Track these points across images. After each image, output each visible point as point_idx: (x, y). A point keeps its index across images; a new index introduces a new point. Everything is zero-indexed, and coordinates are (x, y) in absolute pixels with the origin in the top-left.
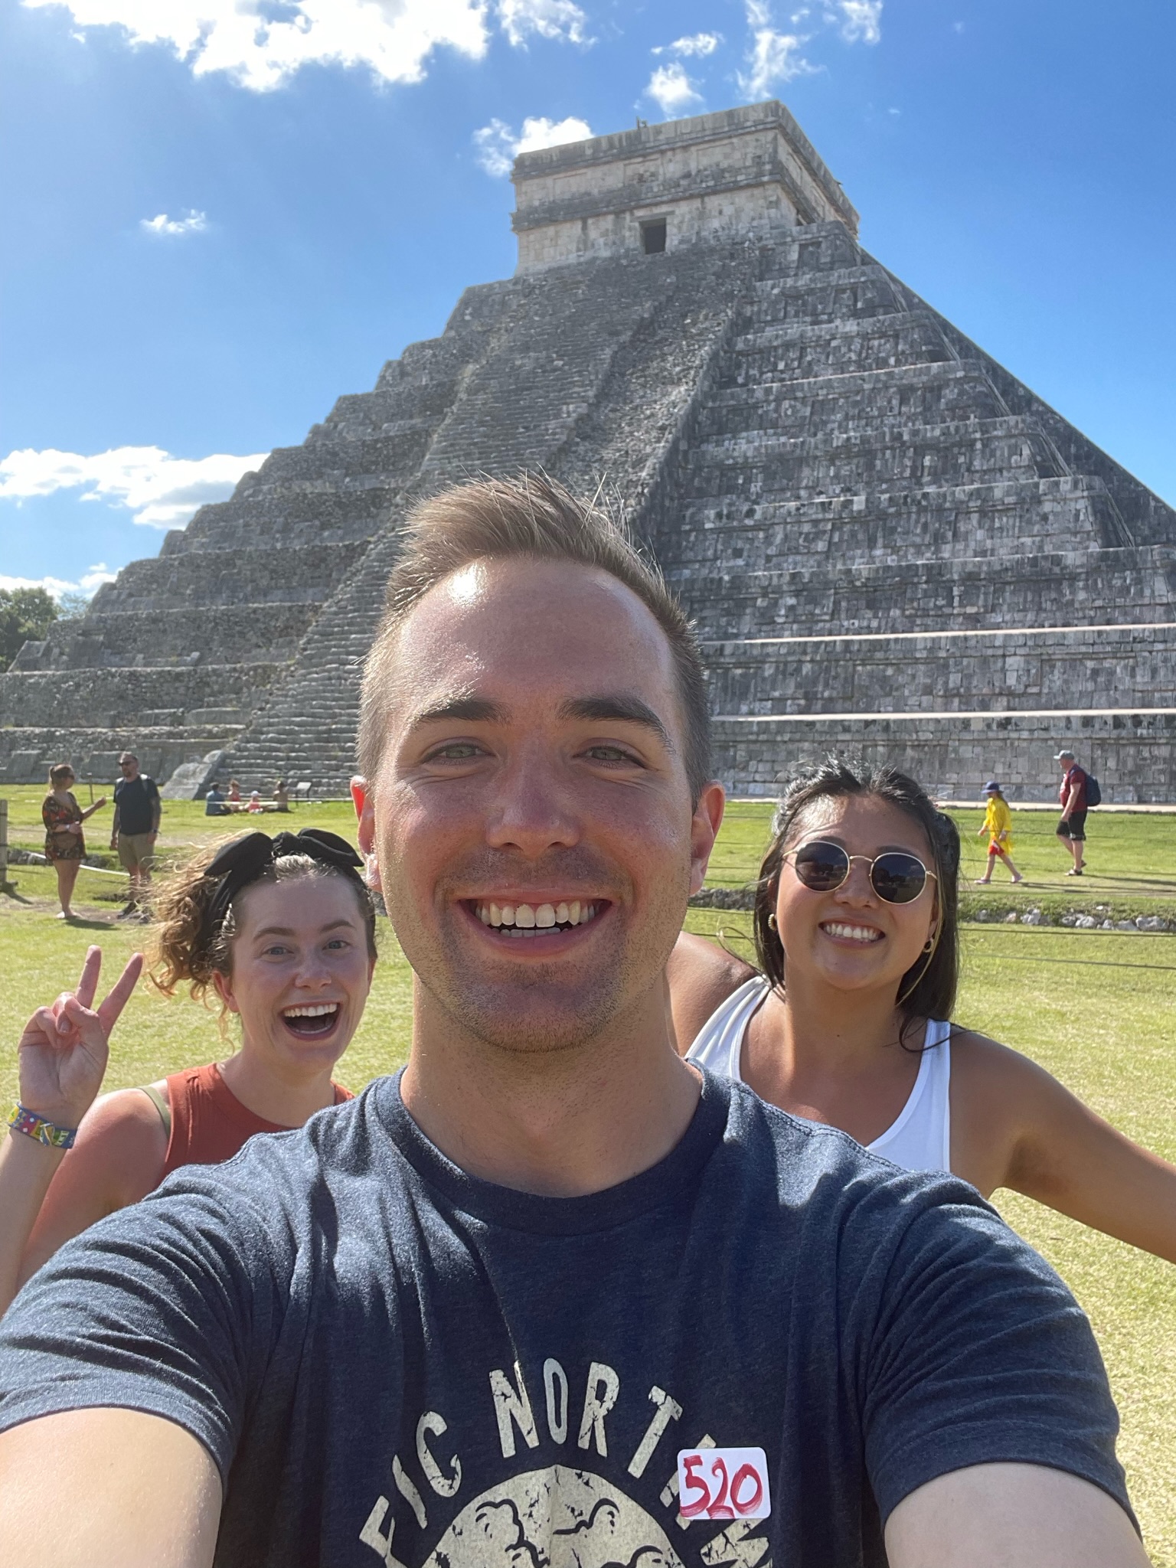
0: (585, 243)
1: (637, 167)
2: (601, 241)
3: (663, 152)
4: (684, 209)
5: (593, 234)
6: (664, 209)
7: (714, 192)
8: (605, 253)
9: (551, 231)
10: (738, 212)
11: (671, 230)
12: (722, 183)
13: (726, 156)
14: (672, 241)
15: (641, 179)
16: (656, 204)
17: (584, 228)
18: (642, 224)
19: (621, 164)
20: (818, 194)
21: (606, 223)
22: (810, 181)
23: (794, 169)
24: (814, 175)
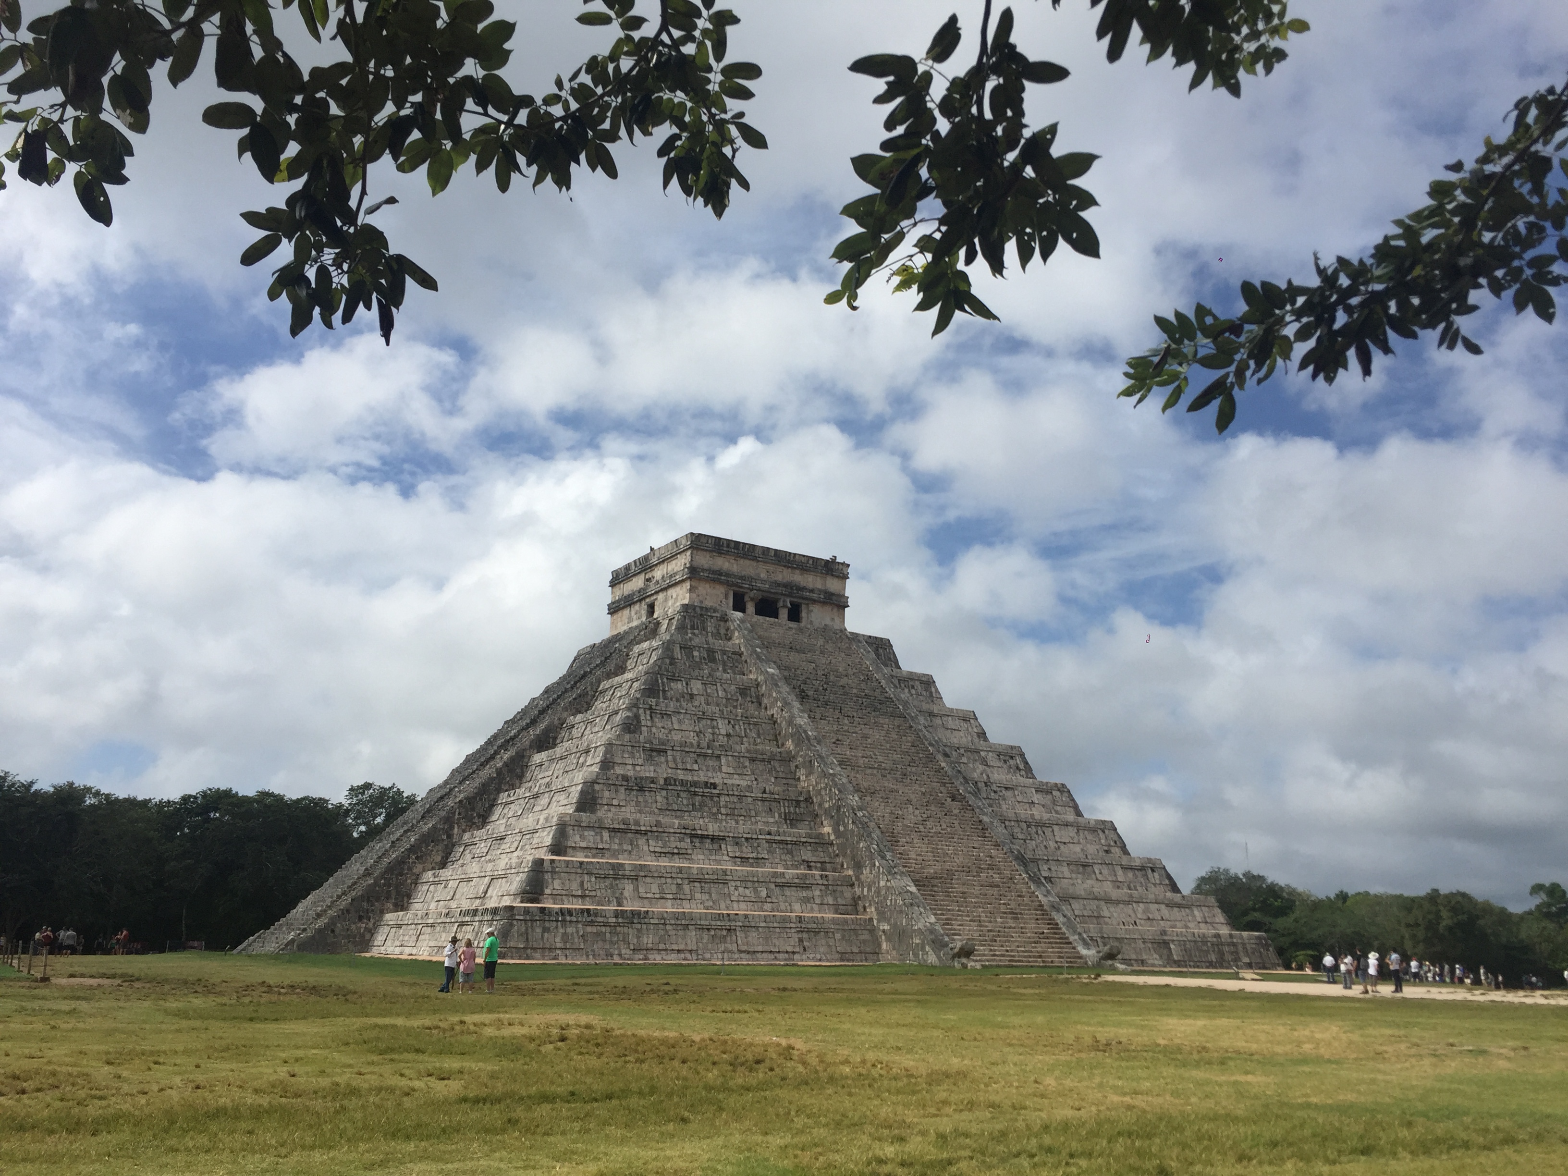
0: (630, 620)
1: (649, 576)
2: (635, 617)
3: (656, 565)
4: (661, 596)
5: (633, 612)
6: (655, 597)
7: (670, 586)
8: (635, 623)
9: (620, 613)
10: (677, 596)
11: (656, 608)
12: (673, 581)
13: (676, 564)
14: (655, 617)
15: (649, 580)
16: (652, 595)
17: (630, 610)
18: (649, 606)
19: (642, 573)
20: (771, 568)
21: (637, 607)
22: (754, 564)
23: (723, 563)
24: (755, 559)
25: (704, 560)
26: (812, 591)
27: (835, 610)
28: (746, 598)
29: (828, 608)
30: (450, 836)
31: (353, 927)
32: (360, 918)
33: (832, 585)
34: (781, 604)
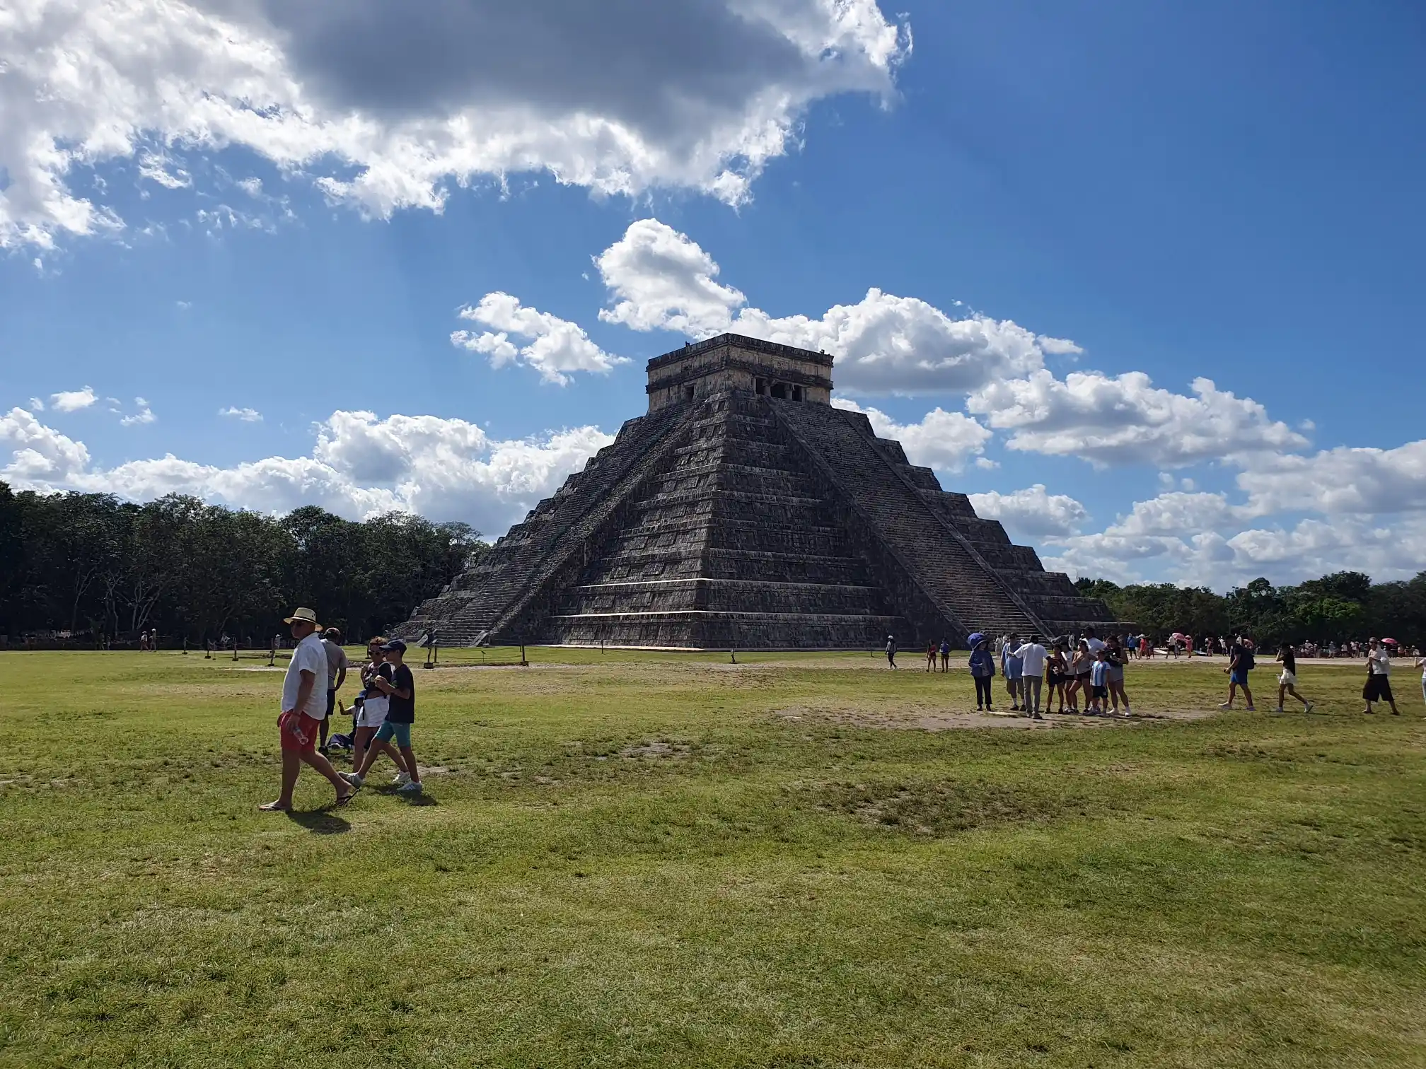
0: (669, 398)
1: (686, 363)
2: (674, 396)
3: (693, 356)
4: (699, 381)
5: (672, 393)
6: (693, 381)
7: (708, 374)
8: (675, 402)
9: (658, 393)
11: (695, 391)
12: (709, 370)
13: (711, 358)
14: (694, 397)
15: (687, 368)
16: (690, 380)
17: (669, 391)
18: (687, 389)
19: (680, 362)
20: (781, 359)
21: (676, 389)
22: (770, 356)
23: (751, 356)
24: (773, 353)
25: (736, 353)
26: (808, 377)
27: (824, 391)
28: (764, 383)
29: (821, 390)
30: (582, 563)
31: (525, 626)
32: (529, 620)
33: (822, 371)
34: (787, 388)
